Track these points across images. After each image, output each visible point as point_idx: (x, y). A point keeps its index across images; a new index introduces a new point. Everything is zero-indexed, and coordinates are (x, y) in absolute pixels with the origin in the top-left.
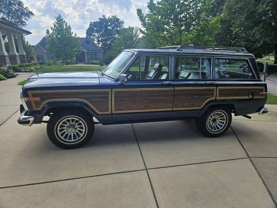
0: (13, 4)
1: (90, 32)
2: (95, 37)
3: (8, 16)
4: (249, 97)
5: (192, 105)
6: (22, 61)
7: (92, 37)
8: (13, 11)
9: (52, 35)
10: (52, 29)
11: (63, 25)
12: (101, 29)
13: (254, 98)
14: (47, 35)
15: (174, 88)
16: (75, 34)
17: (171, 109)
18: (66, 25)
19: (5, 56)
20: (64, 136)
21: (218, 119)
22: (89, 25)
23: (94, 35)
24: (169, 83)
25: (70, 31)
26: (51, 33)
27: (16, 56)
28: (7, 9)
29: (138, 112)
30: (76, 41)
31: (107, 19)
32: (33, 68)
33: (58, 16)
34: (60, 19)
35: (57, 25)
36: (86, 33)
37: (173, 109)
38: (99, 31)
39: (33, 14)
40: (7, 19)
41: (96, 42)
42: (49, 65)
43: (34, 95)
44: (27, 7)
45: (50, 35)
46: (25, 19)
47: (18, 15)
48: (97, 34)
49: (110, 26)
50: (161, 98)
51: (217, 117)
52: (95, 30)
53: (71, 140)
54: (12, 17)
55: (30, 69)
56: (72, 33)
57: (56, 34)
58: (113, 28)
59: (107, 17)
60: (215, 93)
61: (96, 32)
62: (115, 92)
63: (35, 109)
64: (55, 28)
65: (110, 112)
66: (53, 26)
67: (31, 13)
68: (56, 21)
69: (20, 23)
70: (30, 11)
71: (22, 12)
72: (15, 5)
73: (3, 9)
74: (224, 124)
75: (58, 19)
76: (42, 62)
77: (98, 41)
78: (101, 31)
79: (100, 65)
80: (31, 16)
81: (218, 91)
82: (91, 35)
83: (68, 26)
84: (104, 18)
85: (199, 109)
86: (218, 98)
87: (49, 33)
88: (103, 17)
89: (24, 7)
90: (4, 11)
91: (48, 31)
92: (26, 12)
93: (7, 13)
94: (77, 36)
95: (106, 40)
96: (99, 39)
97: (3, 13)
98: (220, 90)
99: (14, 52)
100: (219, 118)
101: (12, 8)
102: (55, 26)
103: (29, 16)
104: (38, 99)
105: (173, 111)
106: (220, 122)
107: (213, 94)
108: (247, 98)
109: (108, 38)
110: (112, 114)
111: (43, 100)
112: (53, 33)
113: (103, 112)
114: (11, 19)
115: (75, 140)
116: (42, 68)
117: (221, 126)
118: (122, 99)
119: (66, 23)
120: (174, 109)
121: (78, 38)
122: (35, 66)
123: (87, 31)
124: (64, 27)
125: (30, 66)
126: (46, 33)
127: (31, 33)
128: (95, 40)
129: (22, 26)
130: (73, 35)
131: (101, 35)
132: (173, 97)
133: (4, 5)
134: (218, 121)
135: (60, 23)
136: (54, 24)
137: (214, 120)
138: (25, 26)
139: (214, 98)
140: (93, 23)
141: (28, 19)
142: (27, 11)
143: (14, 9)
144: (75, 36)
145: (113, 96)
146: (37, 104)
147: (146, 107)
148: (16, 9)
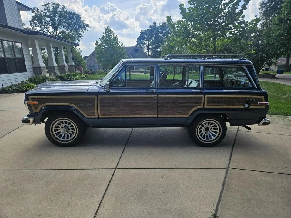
0: (72, 18)
1: (140, 40)
2: (145, 45)
3: (68, 30)
4: (244, 106)
5: (179, 112)
6: (71, 71)
7: (142, 45)
8: (72, 24)
9: (101, 46)
10: (100, 40)
11: (111, 35)
12: (152, 36)
13: (250, 107)
14: (96, 46)
15: (158, 96)
16: (122, 44)
17: (156, 116)
18: (114, 35)
19: (55, 66)
20: (59, 135)
21: (211, 128)
22: (140, 34)
23: (145, 43)
24: (153, 91)
25: (117, 41)
26: (99, 44)
27: (65, 66)
28: (67, 23)
29: (122, 117)
30: (123, 51)
31: (158, 26)
32: (78, 77)
33: (107, 27)
34: (108, 30)
35: (105, 36)
36: (137, 42)
37: (157, 116)
38: (149, 38)
39: (89, 26)
40: (67, 32)
41: (146, 50)
42: (99, 74)
43: (33, 100)
44: (84, 20)
45: (98, 45)
46: (82, 32)
47: (76, 28)
48: (147, 42)
49: (160, 33)
50: (145, 105)
51: (210, 126)
52: (146, 38)
53: (65, 139)
54: (71, 31)
55: (75, 78)
56: (118, 43)
57: (104, 44)
58: (164, 35)
59: (157, 25)
60: (203, 102)
61: (146, 40)
62: (100, 98)
63: (35, 111)
64: (103, 38)
65: (96, 117)
66: (102, 37)
67: (88, 26)
68: (105, 32)
69: (77, 36)
70: (86, 24)
71: (79, 25)
72: (74, 19)
73: (63, 23)
74: (218, 133)
75: (106, 30)
76: (94, 71)
77: (149, 49)
78: (152, 39)
79: (145, 74)
80: (87, 28)
81: (206, 99)
82: (142, 43)
83: (115, 36)
84: (155, 26)
85: (186, 117)
86: (206, 107)
87: (98, 44)
88: (154, 24)
89: (81, 20)
90: (64, 25)
91: (97, 42)
92: (83, 25)
93: (66, 27)
94: (123, 46)
95: (156, 48)
96: (149, 47)
97: (63, 27)
98: (208, 98)
99: (64, 63)
100: (213, 128)
101: (71, 22)
102: (103, 37)
103: (86, 28)
104: (36, 102)
105: (157, 117)
106: (213, 131)
107: (201, 103)
108: (242, 107)
109: (158, 45)
110: (98, 118)
111: (40, 104)
112: (101, 44)
113: (91, 116)
114: (70, 32)
115: (68, 140)
116: (87, 77)
117: (214, 136)
118: (107, 105)
119: (114, 34)
120: (159, 116)
121: (125, 47)
122: (80, 76)
123: (138, 39)
124: (112, 37)
125: (76, 75)
126: (96, 44)
127: (80, 45)
128: (146, 48)
129: (79, 38)
130: (120, 45)
131: (152, 43)
132: (157, 104)
133: (65, 19)
134: (212, 130)
135: (108, 33)
136: (102, 35)
137: (207, 130)
138: (82, 37)
139: (202, 107)
140: (143, 31)
141: (84, 31)
142: (84, 23)
143: (72, 23)
144: (122, 46)
145: (99, 101)
146: (36, 107)
147: (131, 113)
148: (74, 23)
